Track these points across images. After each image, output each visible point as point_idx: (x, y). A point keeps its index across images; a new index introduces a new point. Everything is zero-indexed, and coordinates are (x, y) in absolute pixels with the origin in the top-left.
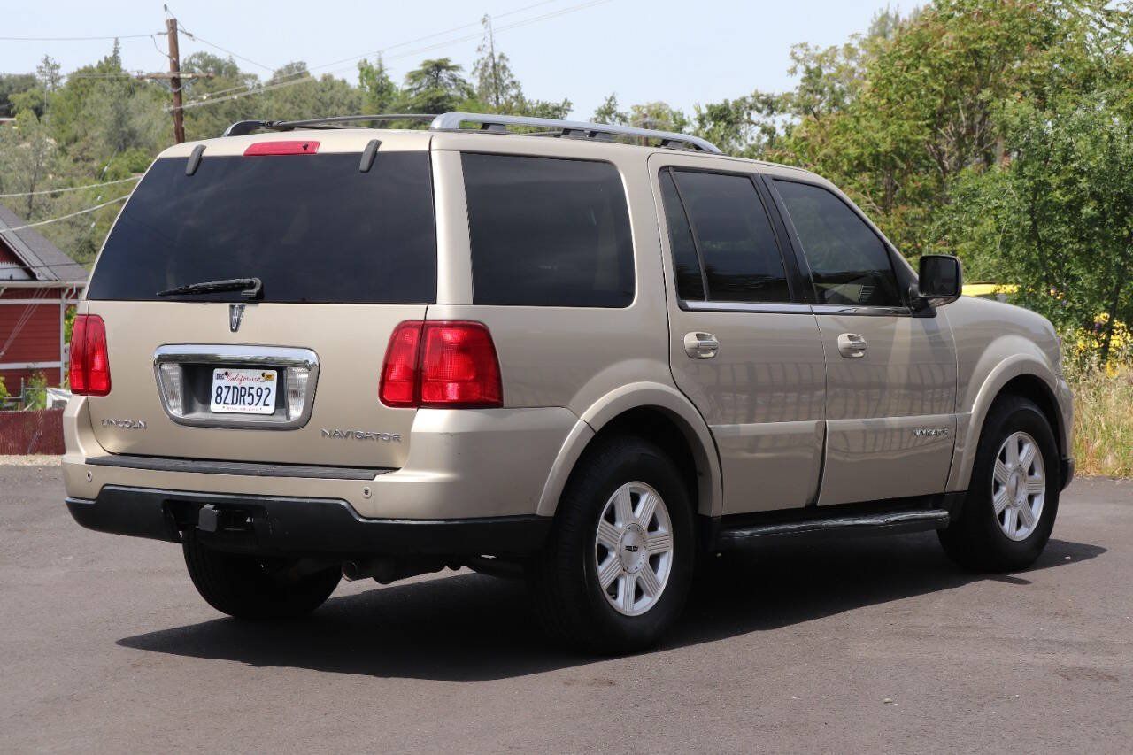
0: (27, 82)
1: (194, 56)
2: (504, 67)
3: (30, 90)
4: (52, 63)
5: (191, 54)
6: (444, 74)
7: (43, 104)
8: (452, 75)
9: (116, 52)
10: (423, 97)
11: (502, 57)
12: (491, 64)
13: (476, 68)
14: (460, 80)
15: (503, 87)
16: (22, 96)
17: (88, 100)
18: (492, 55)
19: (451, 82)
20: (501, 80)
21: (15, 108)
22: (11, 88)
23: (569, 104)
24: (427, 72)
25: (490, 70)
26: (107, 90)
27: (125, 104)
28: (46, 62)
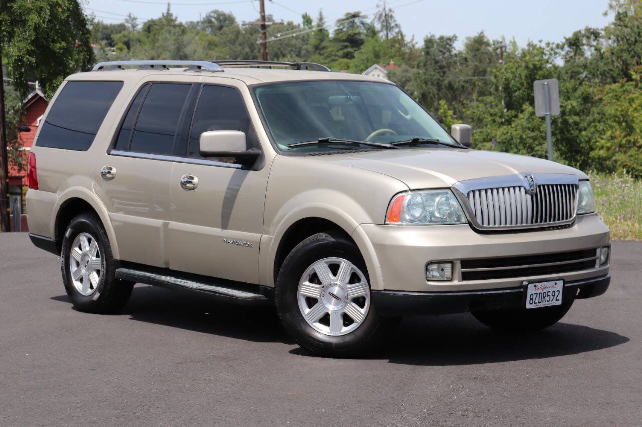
0: (121, 27)
1: (212, 12)
2: (391, 16)
3: (123, 32)
4: (132, 16)
5: (210, 11)
6: (357, 20)
7: (130, 39)
8: (361, 21)
9: (168, 10)
10: (345, 34)
11: (390, 10)
12: (384, 14)
13: (375, 17)
14: (366, 24)
15: (391, 28)
16: (119, 35)
17: (160, 37)
18: (384, 9)
19: (361, 25)
20: (390, 23)
21: (115, 42)
22: (112, 31)
23: (456, 37)
24: (347, 19)
25: (383, 18)
26: (172, 32)
27: (182, 39)
28: (130, 16)
